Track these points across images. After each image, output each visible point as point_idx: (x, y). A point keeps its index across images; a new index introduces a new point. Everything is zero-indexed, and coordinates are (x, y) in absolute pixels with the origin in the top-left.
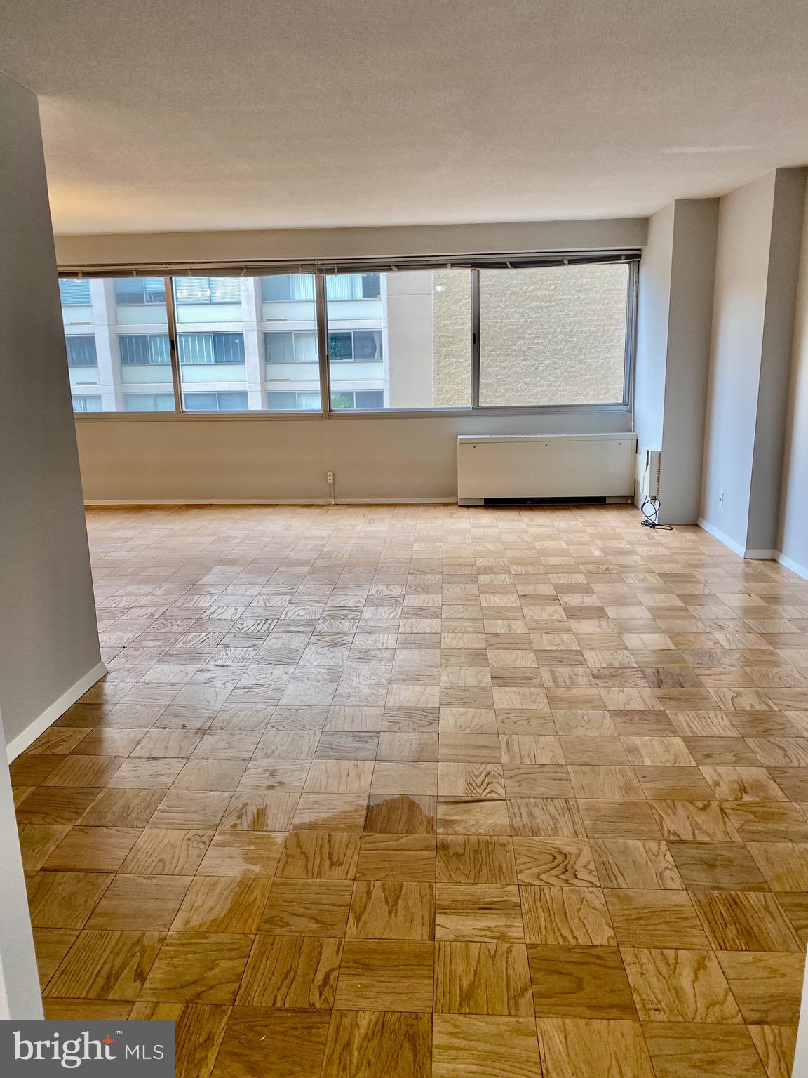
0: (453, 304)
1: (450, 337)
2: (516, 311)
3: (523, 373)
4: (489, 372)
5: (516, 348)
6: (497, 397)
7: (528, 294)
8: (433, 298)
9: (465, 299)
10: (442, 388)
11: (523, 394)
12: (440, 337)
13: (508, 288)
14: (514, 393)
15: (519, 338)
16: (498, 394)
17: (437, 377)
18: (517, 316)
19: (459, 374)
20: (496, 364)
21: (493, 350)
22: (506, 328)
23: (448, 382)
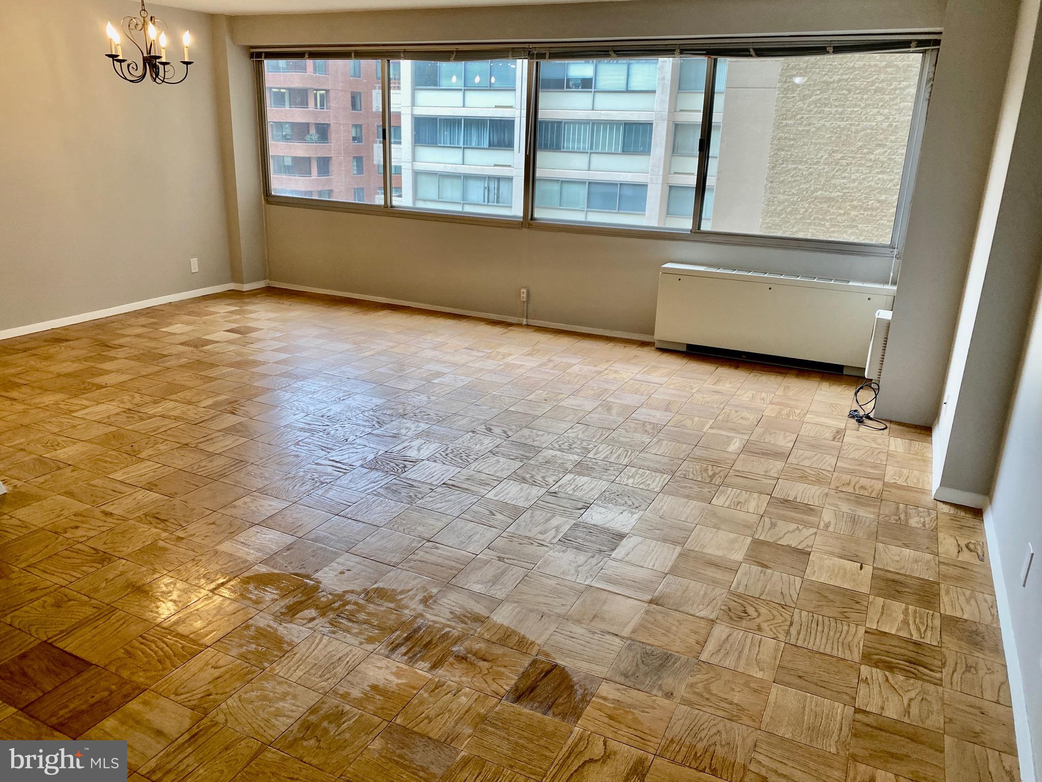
0: (800, 100)
1: (790, 139)
2: (878, 112)
3: (877, 188)
4: (835, 184)
5: (872, 157)
6: (840, 215)
7: (897, 92)
8: (777, 93)
9: (816, 95)
10: (774, 198)
11: (874, 213)
12: (779, 139)
13: (873, 83)
14: (861, 212)
15: (879, 145)
16: (842, 212)
17: (769, 185)
18: (879, 118)
19: (796, 183)
20: (845, 174)
21: (842, 158)
22: (863, 133)
23: (782, 191)
